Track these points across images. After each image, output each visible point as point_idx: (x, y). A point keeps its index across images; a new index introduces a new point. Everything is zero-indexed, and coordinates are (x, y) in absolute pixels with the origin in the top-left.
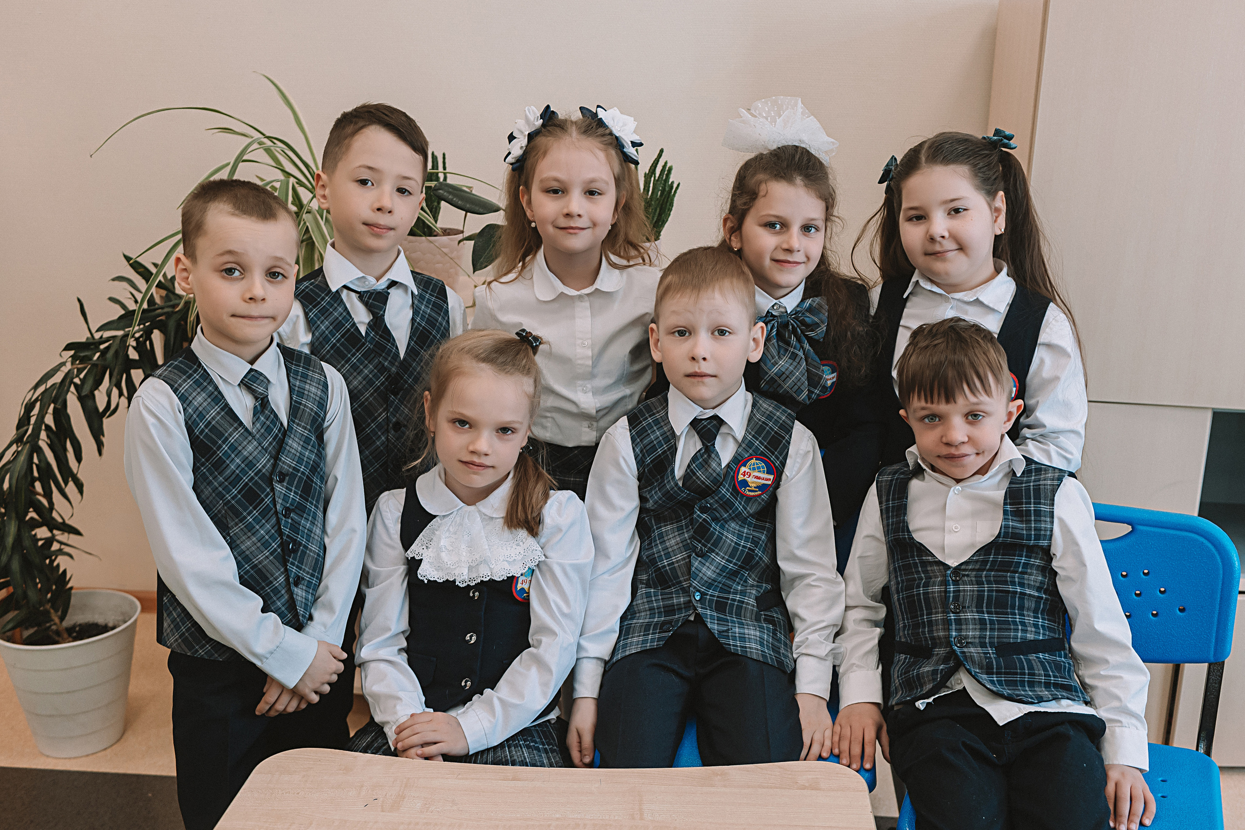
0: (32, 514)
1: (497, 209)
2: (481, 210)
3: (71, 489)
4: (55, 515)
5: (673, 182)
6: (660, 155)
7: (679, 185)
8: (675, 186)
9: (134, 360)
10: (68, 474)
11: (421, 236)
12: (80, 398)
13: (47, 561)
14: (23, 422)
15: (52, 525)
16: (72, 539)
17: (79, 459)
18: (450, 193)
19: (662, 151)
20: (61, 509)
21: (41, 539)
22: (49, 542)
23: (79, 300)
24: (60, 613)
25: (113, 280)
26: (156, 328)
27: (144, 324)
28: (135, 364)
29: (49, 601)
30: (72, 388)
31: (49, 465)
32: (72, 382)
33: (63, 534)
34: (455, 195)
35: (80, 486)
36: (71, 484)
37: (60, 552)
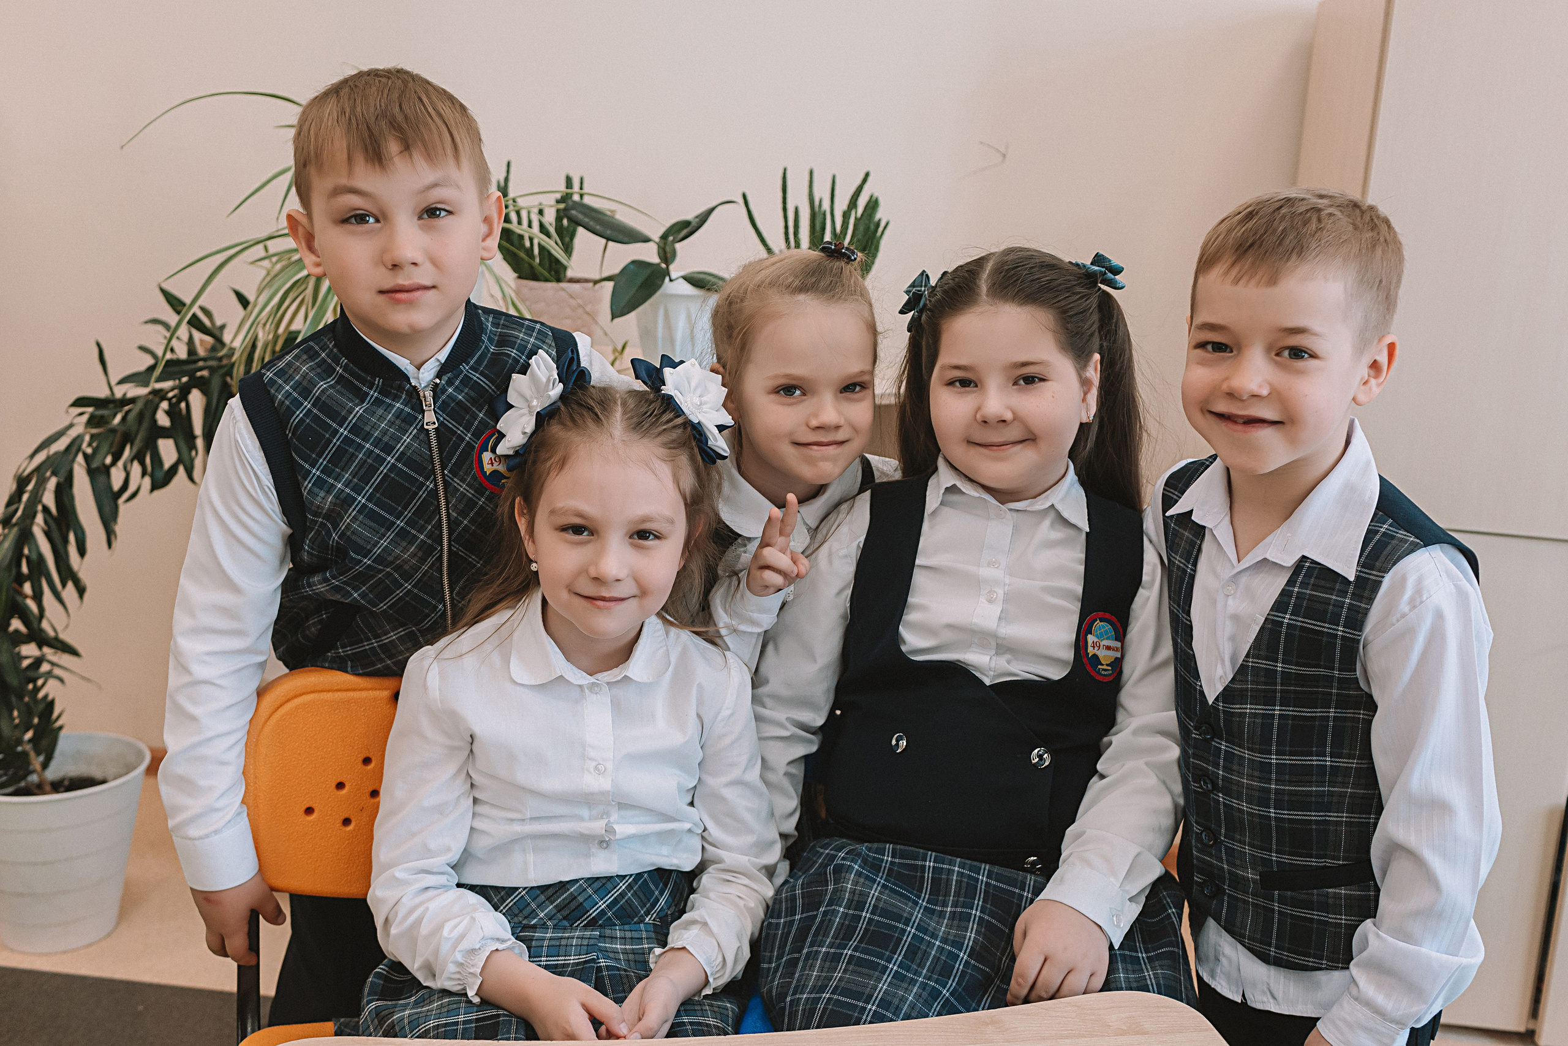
0: (16, 624)
1: (647, 240)
2: (626, 239)
3: (69, 592)
4: (45, 625)
5: (880, 220)
6: (865, 181)
7: (887, 224)
8: (882, 224)
9: (163, 428)
10: (68, 574)
11: (547, 280)
12: (91, 472)
13: (31, 686)
14: (14, 499)
15: (41, 640)
16: (65, 659)
17: (82, 552)
18: (585, 215)
19: (867, 175)
20: (54, 620)
21: (26, 658)
22: (38, 662)
23: (98, 345)
24: (41, 758)
25: (146, 322)
26: (195, 387)
27: (180, 380)
28: (164, 433)
29: (30, 741)
30: (80, 458)
31: (41, 558)
32: (79, 449)
33: (56, 653)
34: (593, 219)
35: (81, 591)
36: (70, 585)
37: (49, 674)
